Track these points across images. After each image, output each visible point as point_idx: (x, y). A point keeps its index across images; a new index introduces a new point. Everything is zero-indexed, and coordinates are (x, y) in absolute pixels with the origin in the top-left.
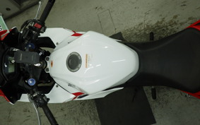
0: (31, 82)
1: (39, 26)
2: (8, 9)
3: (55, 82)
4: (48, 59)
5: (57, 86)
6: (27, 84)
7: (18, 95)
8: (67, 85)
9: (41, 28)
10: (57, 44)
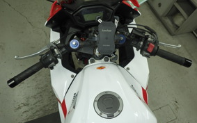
0: (74, 43)
1: (150, 50)
2: (160, 5)
3: (77, 73)
4: (106, 60)
5: (72, 76)
6: (72, 38)
7: (58, 28)
8: (76, 92)
9: (148, 52)
10: (128, 69)
